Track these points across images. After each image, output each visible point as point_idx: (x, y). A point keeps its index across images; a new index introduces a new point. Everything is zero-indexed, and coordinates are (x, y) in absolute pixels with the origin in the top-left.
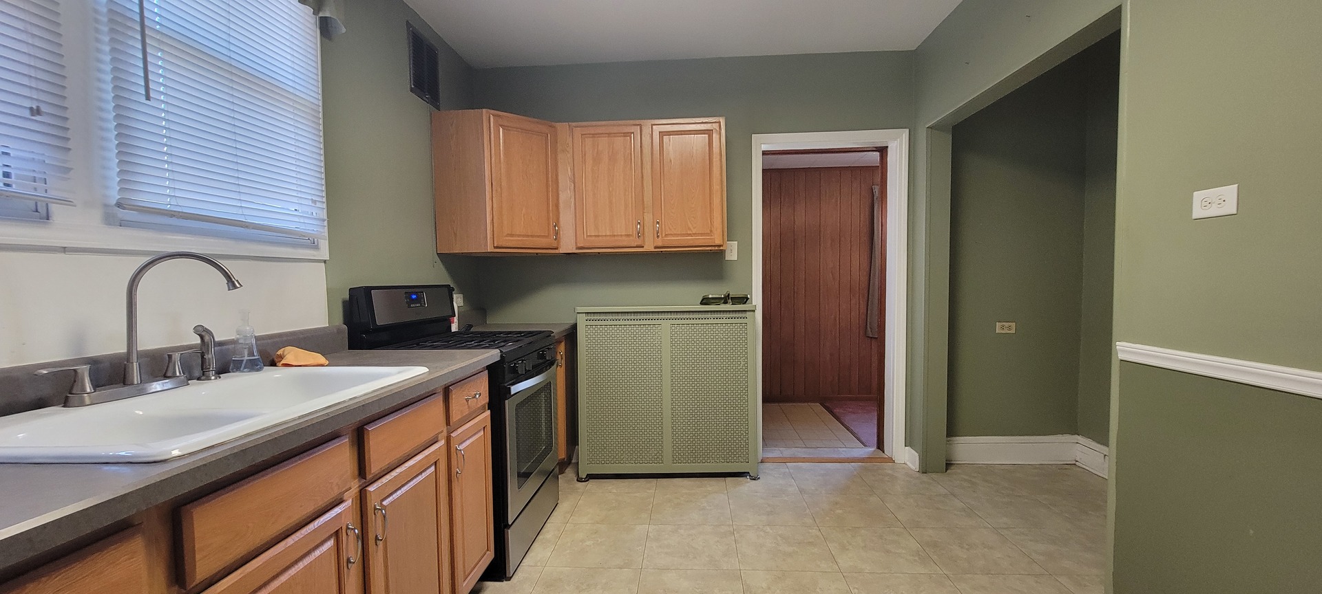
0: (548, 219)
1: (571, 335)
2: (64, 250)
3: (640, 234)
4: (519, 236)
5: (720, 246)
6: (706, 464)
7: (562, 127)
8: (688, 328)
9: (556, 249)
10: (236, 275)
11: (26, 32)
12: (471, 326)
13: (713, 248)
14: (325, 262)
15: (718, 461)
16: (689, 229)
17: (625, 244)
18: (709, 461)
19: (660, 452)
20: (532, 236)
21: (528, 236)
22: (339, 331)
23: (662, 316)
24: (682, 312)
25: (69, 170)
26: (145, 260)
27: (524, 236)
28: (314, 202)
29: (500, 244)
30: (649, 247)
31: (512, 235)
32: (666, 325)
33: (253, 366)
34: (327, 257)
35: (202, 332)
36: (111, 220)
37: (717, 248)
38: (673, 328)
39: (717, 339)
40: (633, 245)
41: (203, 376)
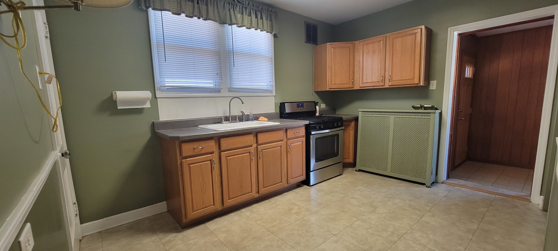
0: (350, 77)
1: (356, 119)
2: (223, 97)
3: (384, 80)
4: (338, 84)
5: (418, 84)
6: (405, 176)
7: (357, 43)
8: (402, 119)
9: (353, 88)
10: (243, 101)
11: (216, 61)
12: (322, 114)
13: (415, 85)
14: (274, 96)
15: (411, 176)
16: (404, 77)
17: (377, 85)
18: (407, 175)
19: (386, 167)
20: (343, 84)
21: (341, 84)
22: (277, 114)
23: (391, 114)
24: (405, 112)
25: (222, 83)
26: (232, 98)
27: (339, 84)
28: (270, 82)
29: (331, 88)
30: (387, 86)
31: (335, 84)
32: (392, 117)
33: (252, 120)
34: (275, 95)
35: (242, 112)
36: (229, 91)
37: (416, 85)
38: (395, 119)
39: (415, 125)
40: (380, 85)
41: (242, 121)
